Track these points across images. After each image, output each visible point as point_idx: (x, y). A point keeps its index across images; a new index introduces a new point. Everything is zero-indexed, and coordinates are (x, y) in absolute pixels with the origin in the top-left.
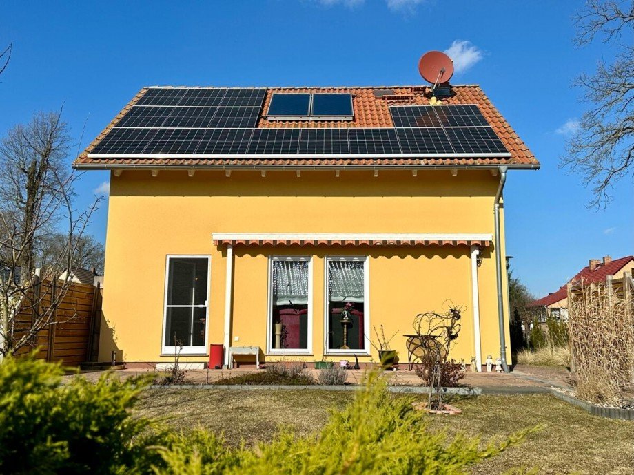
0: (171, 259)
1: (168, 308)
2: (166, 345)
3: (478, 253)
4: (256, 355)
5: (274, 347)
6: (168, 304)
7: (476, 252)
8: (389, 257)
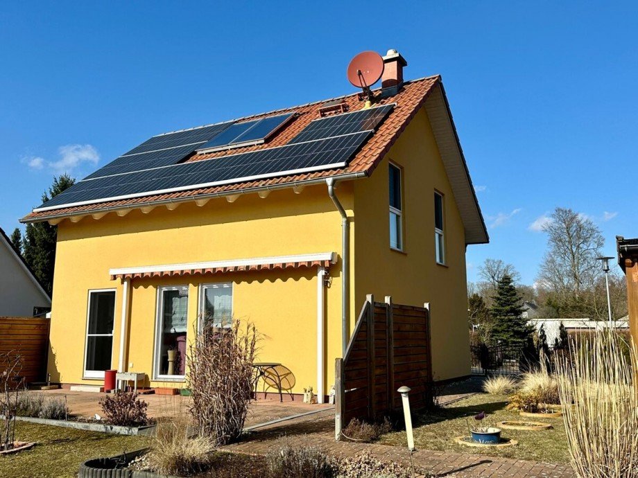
0: (92, 293)
1: (89, 337)
2: (87, 369)
3: (324, 274)
4: (134, 381)
5: (164, 370)
6: (89, 333)
7: (322, 273)
8: (250, 282)
